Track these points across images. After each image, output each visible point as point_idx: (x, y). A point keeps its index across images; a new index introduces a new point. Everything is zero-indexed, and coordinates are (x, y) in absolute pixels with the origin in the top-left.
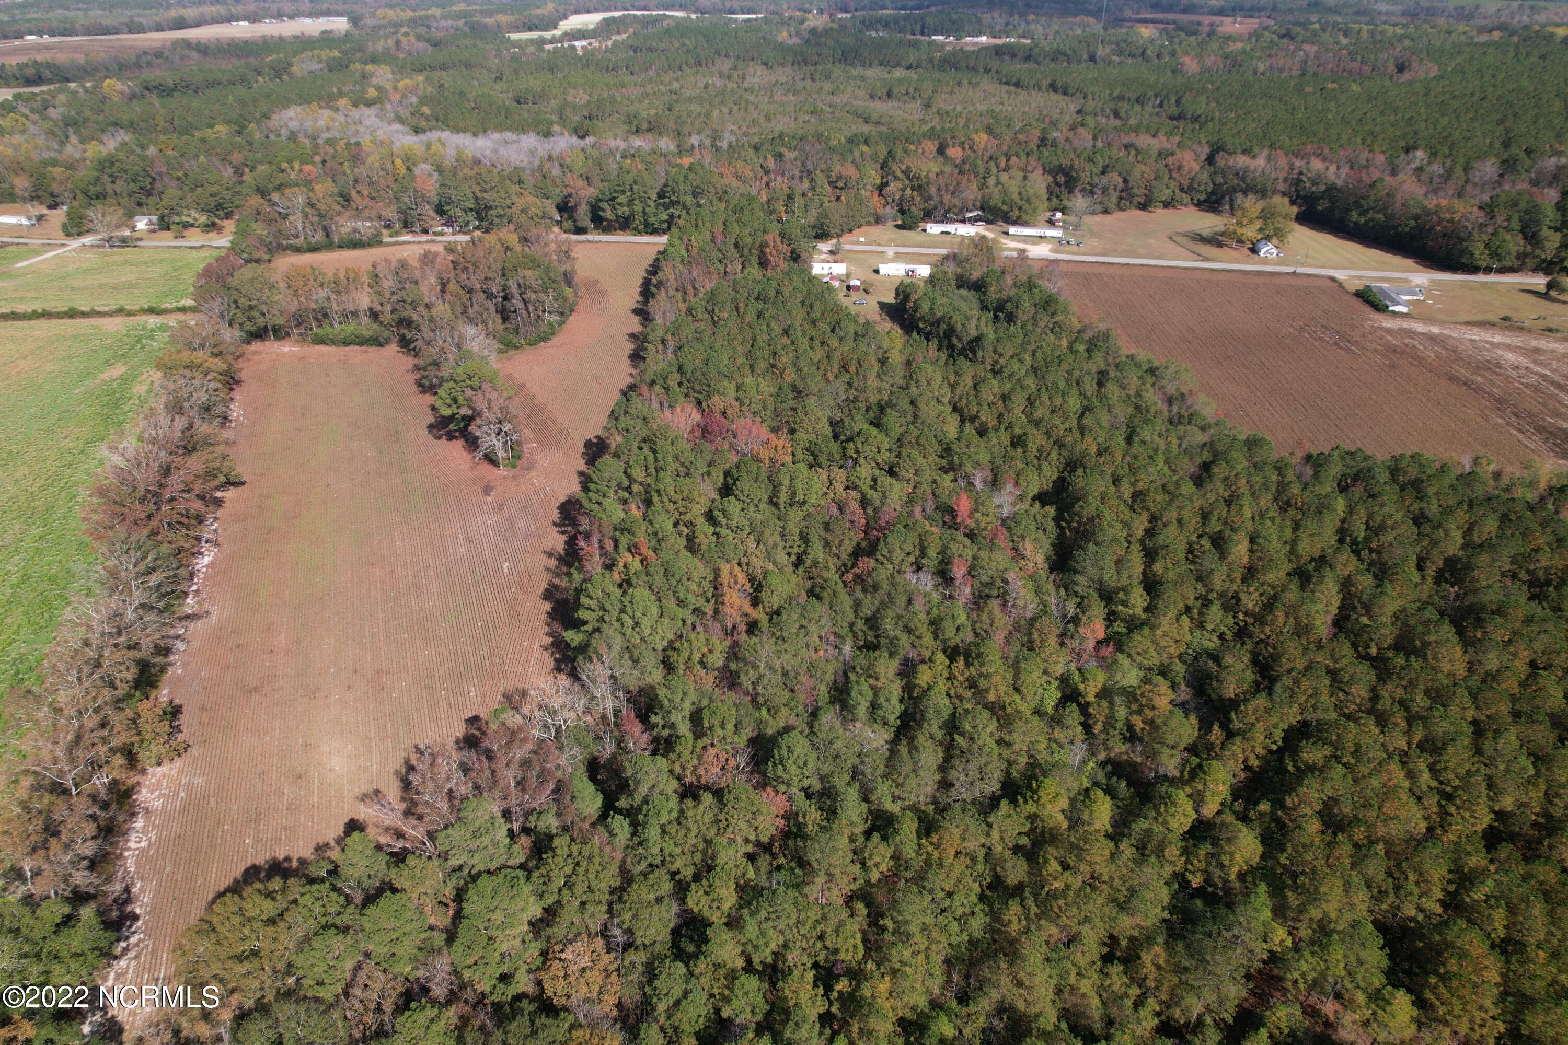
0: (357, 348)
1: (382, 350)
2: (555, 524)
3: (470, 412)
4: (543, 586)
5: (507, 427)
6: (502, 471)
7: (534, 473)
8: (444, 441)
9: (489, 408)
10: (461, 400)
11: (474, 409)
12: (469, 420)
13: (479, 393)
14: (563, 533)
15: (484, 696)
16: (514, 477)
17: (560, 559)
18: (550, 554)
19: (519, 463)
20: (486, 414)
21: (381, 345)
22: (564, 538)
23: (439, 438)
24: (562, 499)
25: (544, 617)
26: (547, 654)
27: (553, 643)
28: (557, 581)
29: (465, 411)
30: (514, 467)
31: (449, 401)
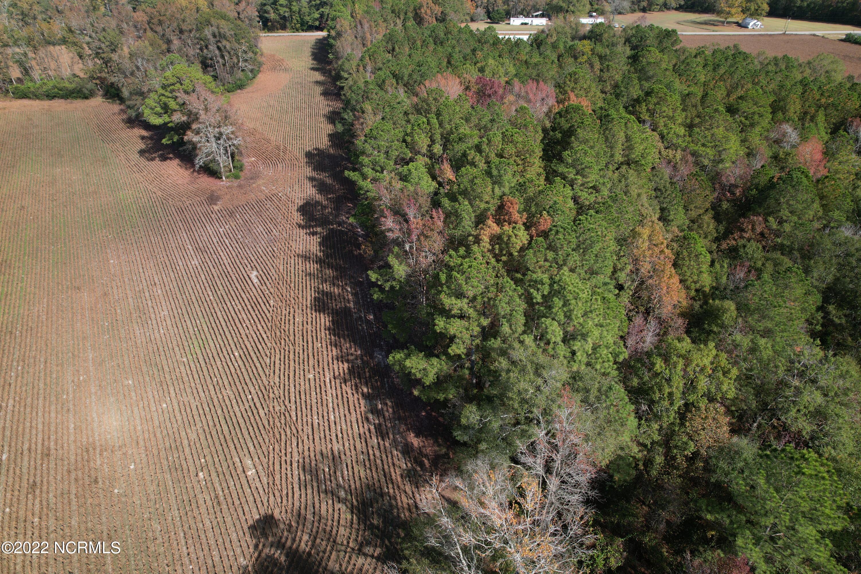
0: (62, 101)
1: (87, 102)
2: (300, 226)
3: (185, 118)
4: (309, 296)
5: (227, 130)
6: (225, 182)
7: (260, 182)
8: (157, 162)
9: (206, 110)
10: (172, 104)
11: (190, 114)
12: (184, 127)
13: (195, 95)
14: (314, 234)
15: (271, 474)
16: (240, 186)
17: (319, 261)
18: (306, 258)
19: (241, 174)
20: (203, 116)
21: (86, 98)
22: (316, 239)
23: (153, 159)
24: (301, 203)
25: (323, 334)
26: (347, 389)
27: (351, 371)
28: (326, 287)
29: (178, 118)
30: (237, 177)
31: (159, 109)
